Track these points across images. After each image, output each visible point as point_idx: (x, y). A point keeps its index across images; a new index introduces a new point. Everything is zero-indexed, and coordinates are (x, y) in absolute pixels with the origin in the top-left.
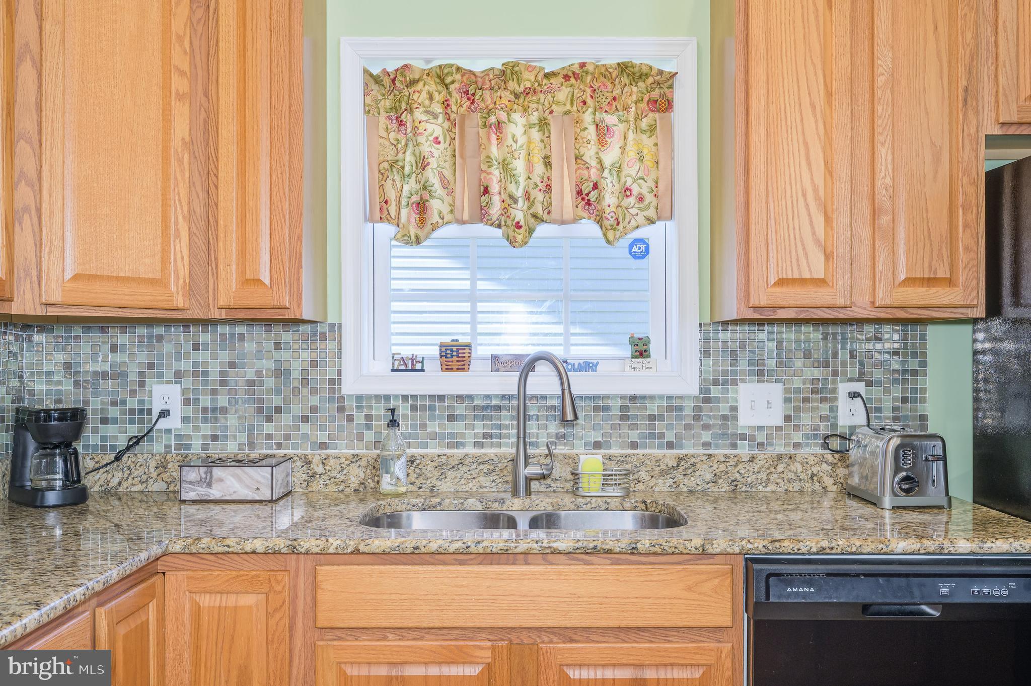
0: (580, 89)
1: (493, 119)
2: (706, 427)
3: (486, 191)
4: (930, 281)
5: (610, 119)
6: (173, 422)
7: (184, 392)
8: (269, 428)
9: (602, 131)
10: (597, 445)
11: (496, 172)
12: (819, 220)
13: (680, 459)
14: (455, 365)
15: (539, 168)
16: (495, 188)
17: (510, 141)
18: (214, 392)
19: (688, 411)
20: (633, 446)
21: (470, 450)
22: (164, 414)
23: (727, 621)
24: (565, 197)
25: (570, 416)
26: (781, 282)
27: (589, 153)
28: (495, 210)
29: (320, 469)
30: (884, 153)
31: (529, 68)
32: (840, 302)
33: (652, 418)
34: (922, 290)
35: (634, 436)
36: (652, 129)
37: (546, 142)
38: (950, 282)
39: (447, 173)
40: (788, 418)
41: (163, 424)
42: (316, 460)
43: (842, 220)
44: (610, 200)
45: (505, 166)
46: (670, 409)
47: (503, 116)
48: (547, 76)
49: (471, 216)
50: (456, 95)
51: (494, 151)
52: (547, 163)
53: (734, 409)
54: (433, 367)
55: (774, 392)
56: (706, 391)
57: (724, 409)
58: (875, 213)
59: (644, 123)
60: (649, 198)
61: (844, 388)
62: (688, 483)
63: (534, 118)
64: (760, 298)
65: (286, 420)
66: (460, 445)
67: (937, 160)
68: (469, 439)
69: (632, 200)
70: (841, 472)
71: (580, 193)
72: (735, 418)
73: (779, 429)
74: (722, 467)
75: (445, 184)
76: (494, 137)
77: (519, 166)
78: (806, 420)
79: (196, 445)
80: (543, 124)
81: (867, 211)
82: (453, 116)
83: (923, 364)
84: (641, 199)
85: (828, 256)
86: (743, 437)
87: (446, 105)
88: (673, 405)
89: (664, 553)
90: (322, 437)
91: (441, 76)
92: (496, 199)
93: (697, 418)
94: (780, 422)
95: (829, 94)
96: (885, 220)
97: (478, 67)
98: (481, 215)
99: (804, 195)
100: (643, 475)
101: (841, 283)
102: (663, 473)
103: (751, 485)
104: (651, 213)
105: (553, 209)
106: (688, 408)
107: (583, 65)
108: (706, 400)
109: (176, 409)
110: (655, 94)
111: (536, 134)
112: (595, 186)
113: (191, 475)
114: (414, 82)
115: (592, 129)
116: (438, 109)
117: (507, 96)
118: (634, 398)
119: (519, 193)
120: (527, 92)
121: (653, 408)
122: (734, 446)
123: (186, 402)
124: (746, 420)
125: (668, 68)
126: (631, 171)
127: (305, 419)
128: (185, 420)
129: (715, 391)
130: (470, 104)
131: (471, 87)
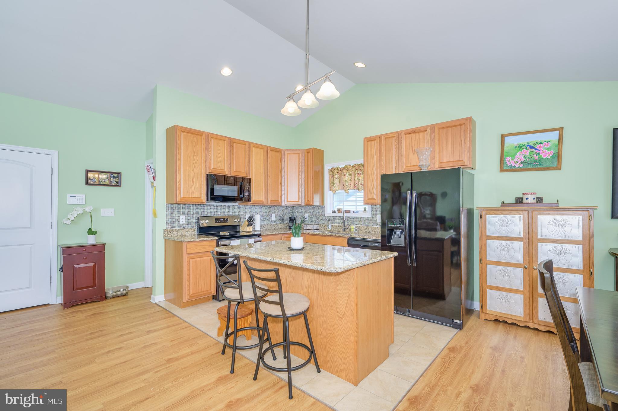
0: (355, 168)
1: (344, 174)
2: (372, 222)
5: (359, 172)
6: (307, 219)
7: (309, 215)
8: (317, 220)
9: (359, 174)
11: (344, 182)
13: (367, 227)
14: (339, 212)
15: (349, 182)
17: (346, 177)
18: (312, 215)
19: (370, 220)
20: (362, 225)
21: (340, 225)
22: (306, 218)
24: (352, 186)
28: (345, 187)
29: (322, 226)
31: (349, 166)
32: (377, 202)
33: (364, 221)
35: (372, 224)
39: (338, 183)
41: (306, 219)
42: (322, 225)
45: (346, 181)
46: (367, 219)
47: (346, 174)
48: (351, 167)
49: (341, 189)
50: (339, 171)
51: (344, 179)
52: (350, 180)
53: (377, 219)
54: (337, 212)
56: (372, 216)
57: (375, 219)
62: (368, 231)
64: (366, 201)
65: (319, 219)
66: (339, 224)
68: (340, 223)
69: (362, 186)
72: (377, 221)
74: (373, 229)
76: (344, 177)
79: (310, 222)
80: (350, 174)
82: (339, 174)
86: (378, 224)
87: (338, 173)
88: (368, 218)
90: (323, 222)
91: (337, 168)
97: (341, 167)
98: (343, 188)
99: (372, 186)
100: (361, 229)
101: (377, 199)
102: (365, 229)
103: (377, 232)
105: (351, 188)
107: (355, 165)
108: (372, 218)
109: (308, 218)
111: (350, 176)
112: (357, 184)
113: (305, 226)
114: (334, 170)
115: (357, 174)
116: (337, 174)
117: (345, 170)
118: (362, 217)
120: (349, 169)
121: (364, 219)
122: (376, 226)
123: (309, 217)
127: (321, 219)
128: (309, 219)
129: (374, 216)
130: (341, 171)
131: (341, 170)
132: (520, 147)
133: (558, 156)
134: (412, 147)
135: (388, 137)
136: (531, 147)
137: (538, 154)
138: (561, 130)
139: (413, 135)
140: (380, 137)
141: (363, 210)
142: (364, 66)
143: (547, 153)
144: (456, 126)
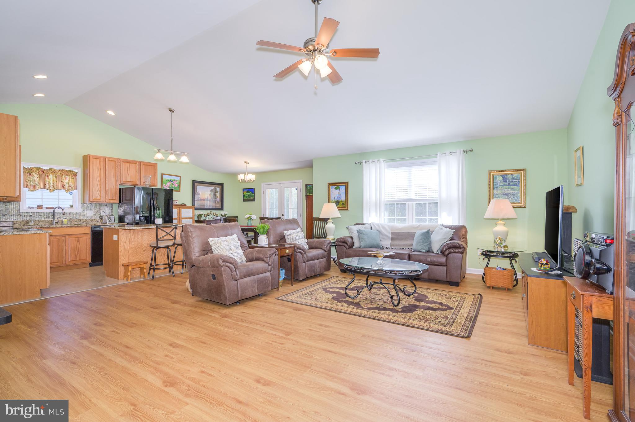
0: (62, 173)
1: (47, 175)
3: (45, 185)
4: (113, 199)
5: (66, 176)
9: (66, 178)
10: (65, 219)
11: (47, 182)
12: (99, 193)
13: (78, 220)
14: (40, 208)
15: (56, 183)
16: (47, 184)
17: (49, 178)
20: (71, 218)
23: (89, 232)
24: (60, 186)
25: (64, 214)
26: (94, 199)
27: (64, 181)
28: (47, 187)
29: (16, 223)
30: (107, 186)
31: (53, 169)
32: (102, 201)
34: (111, 200)
36: (73, 178)
37: (56, 179)
38: (115, 199)
39: (39, 182)
40: (94, 215)
42: (15, 221)
43: (102, 193)
44: (67, 187)
45: (49, 182)
47: (49, 175)
48: (56, 170)
49: (43, 187)
51: (47, 179)
52: (57, 182)
53: (86, 214)
54: (36, 208)
55: (92, 212)
56: (82, 211)
58: (106, 192)
59: (72, 178)
60: (73, 187)
61: (102, 211)
62: (80, 223)
63: (55, 176)
64: (91, 201)
67: (113, 187)
68: (43, 218)
69: (71, 187)
70: (102, 221)
71: (62, 186)
73: (93, 216)
74: (85, 221)
75: (39, 184)
76: (47, 178)
77: (51, 182)
78: (97, 215)
80: (56, 177)
81: (105, 192)
83: (112, 208)
84: (72, 187)
85: (100, 196)
86: (88, 217)
87: (39, 173)
88: (77, 213)
89: (82, 226)
91: (38, 169)
92: (47, 186)
93: (81, 215)
94: (93, 215)
95: (100, 179)
96: (107, 193)
97: (46, 168)
98: (45, 187)
100: (73, 222)
101: (102, 199)
102: (76, 222)
104: (73, 189)
105: (58, 188)
106: (79, 214)
107: (62, 170)
108: (82, 213)
110: (74, 174)
111: (55, 178)
112: (65, 185)
114: (33, 169)
115: (64, 178)
116: (37, 173)
117: (49, 172)
118: (71, 212)
119: (51, 185)
120: (53, 172)
121: (74, 214)
122: (86, 218)
124: (88, 215)
125: (76, 171)
126: (70, 184)
129: (84, 212)
130: (43, 173)
131: (43, 171)
132: (168, 180)
133: (179, 186)
134: (127, 170)
135: (111, 160)
136: (172, 182)
137: (174, 185)
138: (180, 177)
139: (128, 164)
140: (105, 158)
141: (69, 207)
142: (114, 114)
143: (176, 185)
144: (151, 166)
